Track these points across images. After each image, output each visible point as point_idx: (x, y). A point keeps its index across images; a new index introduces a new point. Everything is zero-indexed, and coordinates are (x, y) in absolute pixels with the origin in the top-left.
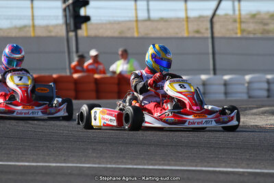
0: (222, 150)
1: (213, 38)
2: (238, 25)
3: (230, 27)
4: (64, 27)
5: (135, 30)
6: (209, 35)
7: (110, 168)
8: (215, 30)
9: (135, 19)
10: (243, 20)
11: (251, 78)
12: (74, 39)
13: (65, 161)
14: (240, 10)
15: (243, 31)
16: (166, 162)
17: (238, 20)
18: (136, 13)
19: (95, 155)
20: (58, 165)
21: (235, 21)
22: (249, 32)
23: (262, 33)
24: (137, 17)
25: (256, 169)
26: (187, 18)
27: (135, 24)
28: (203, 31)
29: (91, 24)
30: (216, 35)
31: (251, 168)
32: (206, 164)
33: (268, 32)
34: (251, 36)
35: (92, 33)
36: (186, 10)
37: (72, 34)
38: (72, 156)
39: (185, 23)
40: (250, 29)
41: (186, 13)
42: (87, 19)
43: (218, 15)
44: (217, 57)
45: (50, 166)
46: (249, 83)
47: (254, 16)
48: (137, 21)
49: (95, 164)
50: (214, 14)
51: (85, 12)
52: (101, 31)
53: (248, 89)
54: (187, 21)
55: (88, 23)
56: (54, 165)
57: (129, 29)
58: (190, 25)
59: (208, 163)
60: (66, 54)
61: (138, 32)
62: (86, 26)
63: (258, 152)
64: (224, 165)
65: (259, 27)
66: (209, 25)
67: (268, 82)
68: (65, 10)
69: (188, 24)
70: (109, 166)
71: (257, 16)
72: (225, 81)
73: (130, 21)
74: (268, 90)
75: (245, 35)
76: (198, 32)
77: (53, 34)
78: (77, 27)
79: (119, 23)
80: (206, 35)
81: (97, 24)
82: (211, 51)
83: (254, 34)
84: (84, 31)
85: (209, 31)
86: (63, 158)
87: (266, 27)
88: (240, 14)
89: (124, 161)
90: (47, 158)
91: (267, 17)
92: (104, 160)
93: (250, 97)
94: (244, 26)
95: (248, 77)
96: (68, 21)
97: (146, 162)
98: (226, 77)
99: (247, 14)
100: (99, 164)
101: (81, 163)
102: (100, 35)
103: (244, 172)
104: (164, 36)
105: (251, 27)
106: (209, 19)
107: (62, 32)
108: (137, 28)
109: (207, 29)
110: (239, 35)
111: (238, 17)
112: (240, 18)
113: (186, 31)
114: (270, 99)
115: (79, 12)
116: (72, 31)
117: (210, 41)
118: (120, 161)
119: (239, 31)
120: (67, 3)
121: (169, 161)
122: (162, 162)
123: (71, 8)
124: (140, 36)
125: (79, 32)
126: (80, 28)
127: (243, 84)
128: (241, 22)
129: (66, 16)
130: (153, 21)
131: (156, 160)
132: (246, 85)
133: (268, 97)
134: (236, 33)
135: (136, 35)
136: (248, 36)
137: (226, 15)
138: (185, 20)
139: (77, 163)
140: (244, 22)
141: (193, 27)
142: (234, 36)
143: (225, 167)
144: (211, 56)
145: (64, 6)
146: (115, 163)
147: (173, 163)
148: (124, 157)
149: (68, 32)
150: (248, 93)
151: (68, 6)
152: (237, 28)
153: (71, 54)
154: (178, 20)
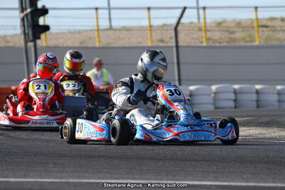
0: (188, 163)
1: (177, 47)
2: (203, 34)
3: (196, 36)
4: (22, 37)
5: (97, 39)
6: (174, 44)
7: (72, 183)
8: (179, 39)
9: (96, 28)
10: (208, 28)
11: (217, 89)
12: (33, 49)
13: (25, 176)
14: (205, 18)
15: (208, 39)
16: (131, 176)
17: (203, 29)
18: (97, 22)
19: (56, 169)
20: (17, 180)
21: (200, 30)
22: (215, 41)
23: (228, 42)
24: (98, 26)
25: (223, 181)
26: (151, 26)
27: (96, 33)
28: (167, 40)
29: (51, 34)
30: (181, 44)
31: (218, 181)
32: (171, 177)
33: (234, 40)
34: (217, 44)
35: (52, 43)
36: (149, 18)
37: (31, 44)
38: (32, 171)
39: (149, 32)
40: (215, 38)
41: (150, 22)
42: (46, 28)
43: (183, 24)
44: (182, 67)
45: (9, 181)
46: (215, 93)
47: (219, 24)
48: (98, 30)
49: (57, 178)
50: (178, 23)
51: (44, 21)
52: (61, 41)
53: (215, 99)
54: (151, 30)
55: (47, 32)
56: (13, 180)
57: (90, 39)
58: (153, 34)
59: (174, 176)
60: (25, 65)
61: (100, 42)
62: (46, 36)
63: (225, 165)
64: (190, 178)
65: (225, 36)
66: (173, 34)
67: (235, 92)
68: (23, 20)
69: (151, 33)
70: (71, 180)
71: (223, 25)
72: (191, 91)
73: (91, 30)
74: (235, 101)
75: (211, 44)
76: (162, 41)
77: (11, 44)
78: (36, 37)
79: (79, 32)
80: (170, 44)
81: (56, 33)
82: (175, 61)
83: (220, 43)
84: (43, 41)
85: (174, 40)
86: (22, 173)
87: (232, 36)
88: (205, 22)
89: (87, 175)
90: (6, 173)
91: (233, 25)
92: (66, 175)
93: (216, 108)
94: (209, 34)
95: (214, 88)
96: (26, 31)
97: (109, 176)
98: (192, 88)
99: (213, 22)
100: (61, 178)
101: (41, 178)
102: (60, 45)
103: (211, 185)
104: (127, 45)
105: (216, 35)
106: (173, 28)
107: (20, 42)
108: (99, 38)
109: (171, 38)
110: (204, 44)
111: (203, 25)
112: (205, 27)
113: (149, 40)
114: (237, 110)
115: (38, 22)
116: (31, 41)
117: (175, 49)
118: (82, 175)
119: (204, 40)
120: (25, 13)
121: (133, 174)
122: (126, 176)
123: (29, 17)
124: (102, 45)
125: (38, 42)
126: (39, 38)
127: (210, 95)
128: (206, 31)
129: (24, 26)
130: (115, 30)
131: (120, 174)
132: (213, 95)
133: (236, 107)
134: (202, 42)
135: (97, 45)
136: (213, 45)
137: (191, 23)
138: (149, 28)
139: (37, 178)
140: (209, 31)
141: (157, 36)
142: (200, 45)
143: (192, 180)
144: (176, 66)
145: (22, 15)
146: (77, 178)
147: (137, 176)
148: (86, 172)
149: (26, 42)
150: (214, 104)
151: (26, 15)
152: (202, 37)
153: (30, 65)
154: (141, 29)
